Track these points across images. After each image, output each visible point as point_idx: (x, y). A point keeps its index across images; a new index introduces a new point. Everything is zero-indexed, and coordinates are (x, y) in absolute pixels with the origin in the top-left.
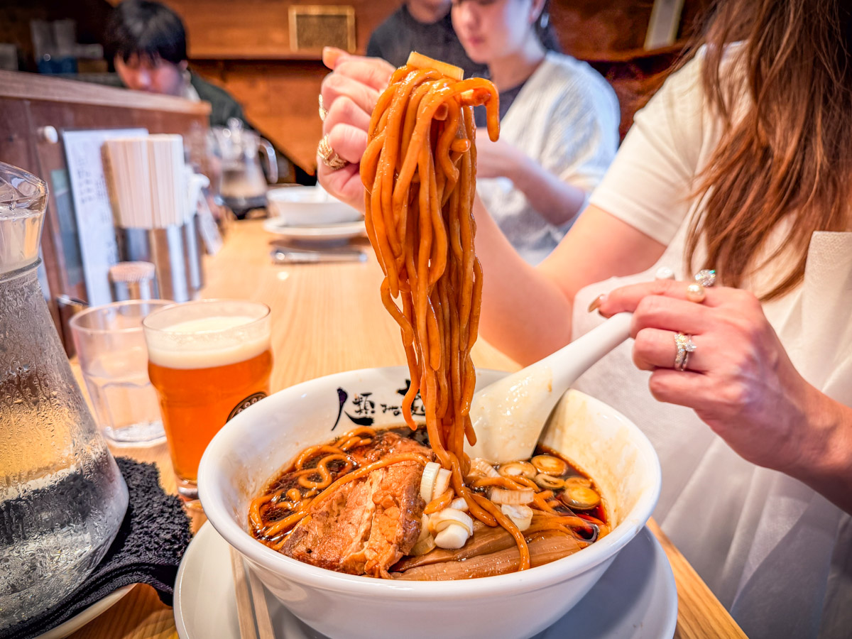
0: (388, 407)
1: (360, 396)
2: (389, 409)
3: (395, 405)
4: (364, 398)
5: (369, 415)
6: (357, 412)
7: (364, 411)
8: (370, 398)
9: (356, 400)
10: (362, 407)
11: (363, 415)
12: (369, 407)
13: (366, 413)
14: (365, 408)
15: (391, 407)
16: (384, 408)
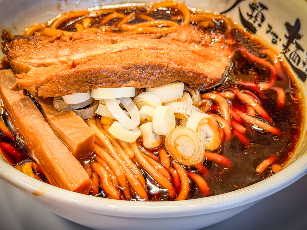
0: (272, 31)
1: (258, 4)
2: (272, 33)
3: (278, 34)
4: (260, 9)
5: (256, 25)
6: (248, 15)
7: (254, 19)
8: (264, 12)
9: (253, 4)
10: (254, 14)
11: (251, 21)
12: (259, 19)
13: (254, 22)
14: (256, 17)
15: (274, 32)
16: (269, 29)
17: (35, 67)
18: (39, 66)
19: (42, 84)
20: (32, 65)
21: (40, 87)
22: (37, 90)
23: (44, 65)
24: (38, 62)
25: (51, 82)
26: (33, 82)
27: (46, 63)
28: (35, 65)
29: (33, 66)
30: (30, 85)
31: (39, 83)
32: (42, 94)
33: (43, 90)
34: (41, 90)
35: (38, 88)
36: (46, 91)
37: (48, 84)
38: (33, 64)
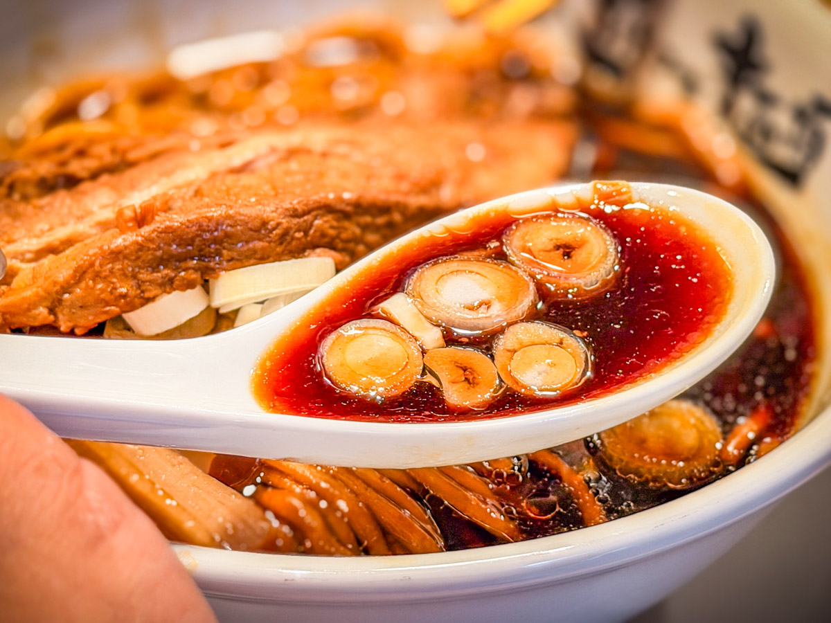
17: (30, 261)
18: (40, 254)
19: (66, 288)
20: (20, 257)
21: (60, 301)
22: (55, 315)
23: (53, 250)
24: (35, 244)
25: (89, 275)
26: (37, 294)
27: (57, 243)
28: (29, 256)
29: (23, 261)
30: (33, 305)
31: (58, 288)
32: (69, 321)
33: (72, 306)
34: (66, 311)
35: (56, 307)
36: (81, 307)
37: (83, 285)
38: (23, 254)
